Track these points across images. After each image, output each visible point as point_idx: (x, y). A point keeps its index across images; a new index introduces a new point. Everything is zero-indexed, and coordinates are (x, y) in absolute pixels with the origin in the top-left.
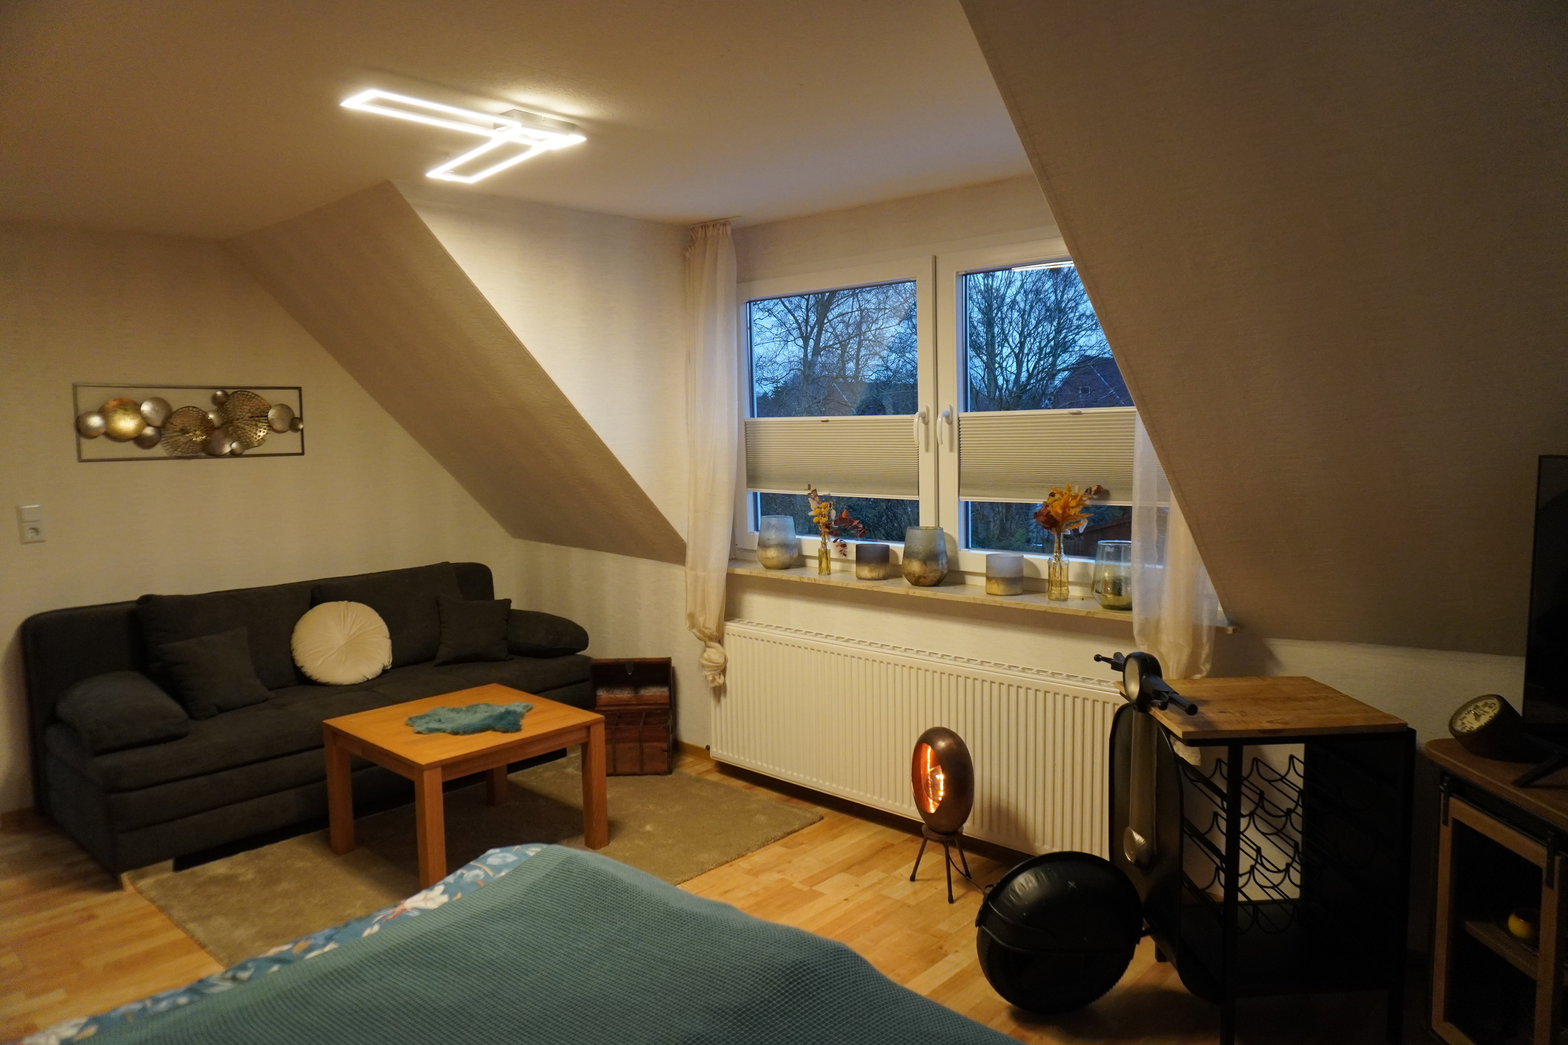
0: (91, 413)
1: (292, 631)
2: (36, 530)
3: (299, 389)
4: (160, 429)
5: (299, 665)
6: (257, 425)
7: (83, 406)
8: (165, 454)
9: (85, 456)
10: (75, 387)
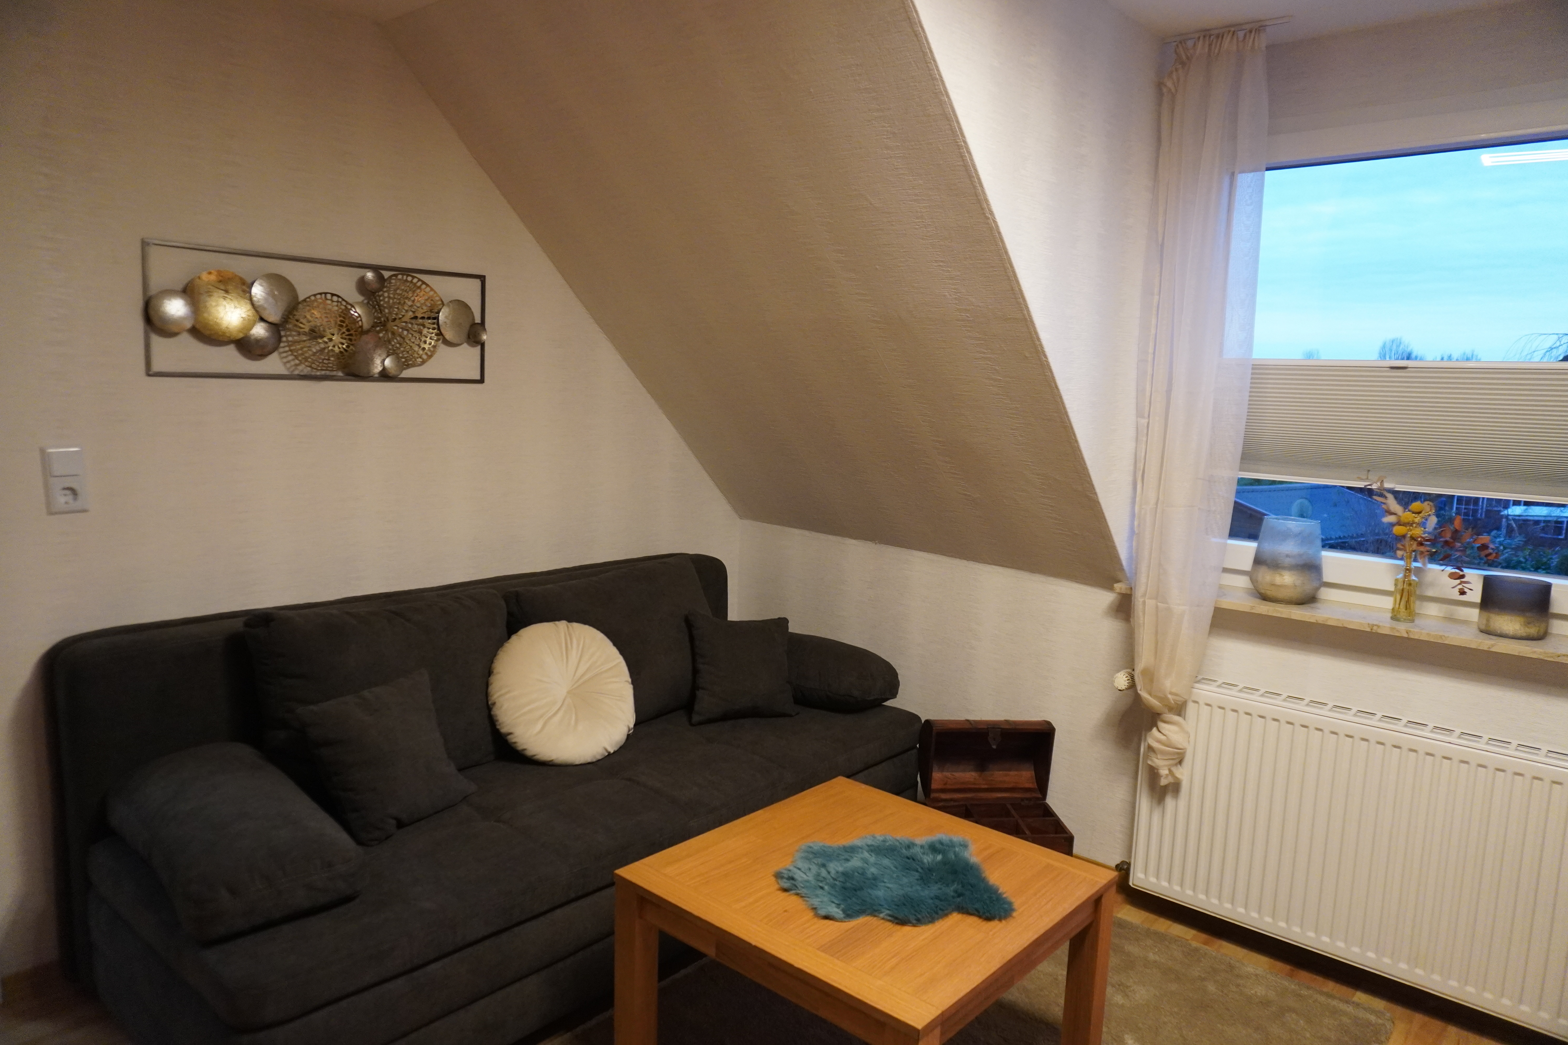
0: (170, 293)
1: (489, 672)
2: (73, 491)
3: (482, 279)
4: (276, 328)
5: (504, 730)
6: (420, 332)
7: (157, 282)
8: (282, 370)
9: (156, 367)
10: (145, 244)
